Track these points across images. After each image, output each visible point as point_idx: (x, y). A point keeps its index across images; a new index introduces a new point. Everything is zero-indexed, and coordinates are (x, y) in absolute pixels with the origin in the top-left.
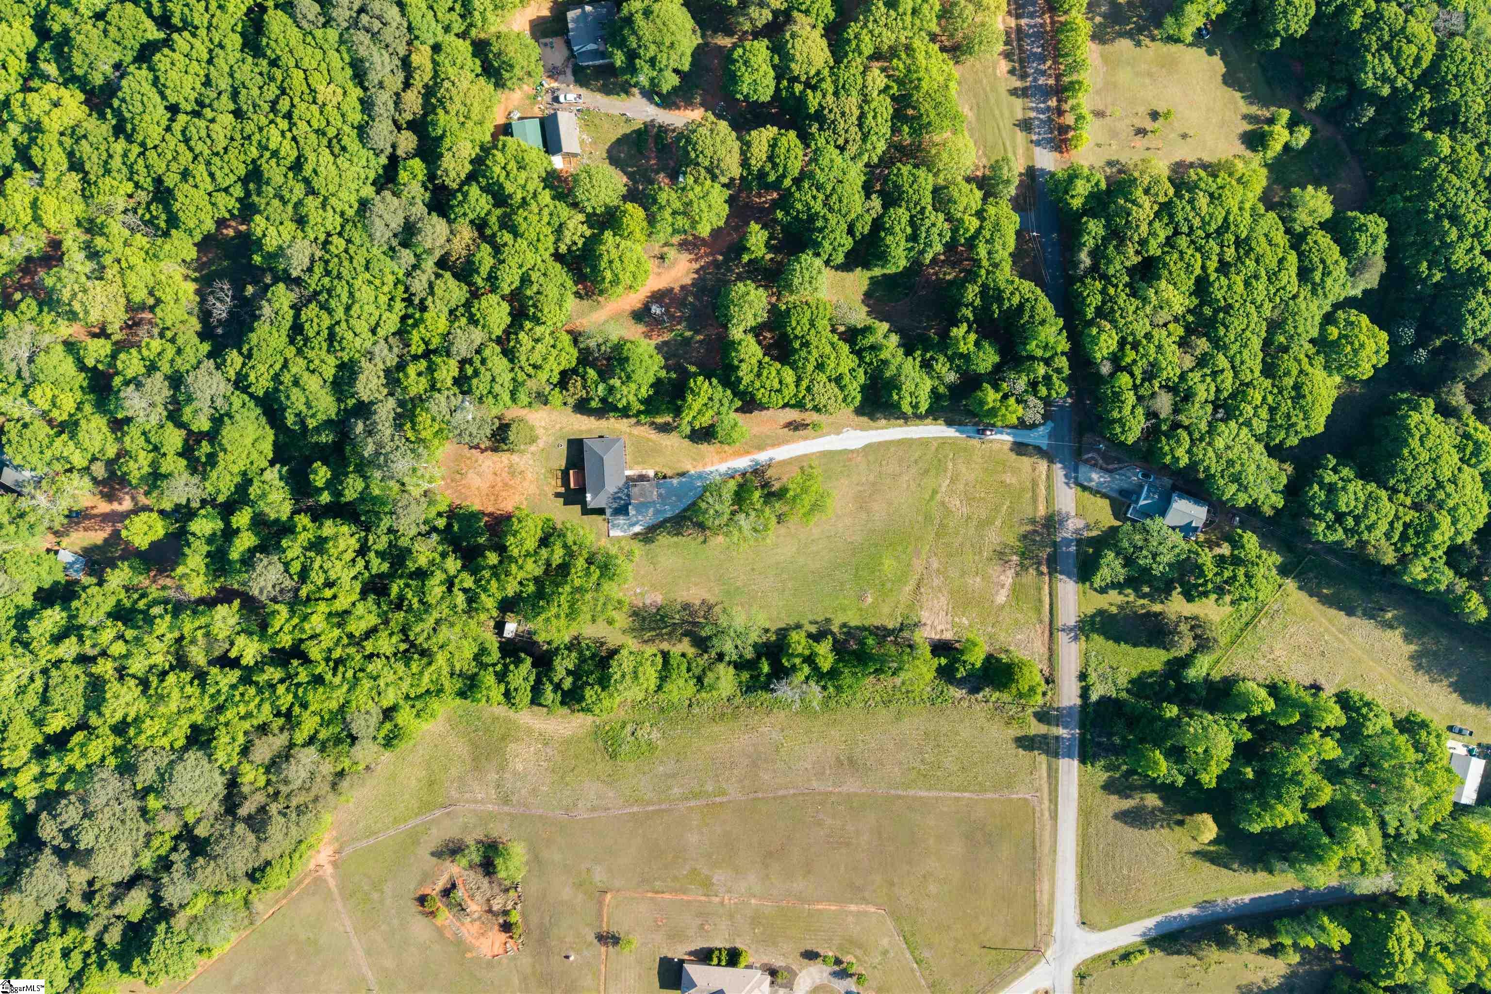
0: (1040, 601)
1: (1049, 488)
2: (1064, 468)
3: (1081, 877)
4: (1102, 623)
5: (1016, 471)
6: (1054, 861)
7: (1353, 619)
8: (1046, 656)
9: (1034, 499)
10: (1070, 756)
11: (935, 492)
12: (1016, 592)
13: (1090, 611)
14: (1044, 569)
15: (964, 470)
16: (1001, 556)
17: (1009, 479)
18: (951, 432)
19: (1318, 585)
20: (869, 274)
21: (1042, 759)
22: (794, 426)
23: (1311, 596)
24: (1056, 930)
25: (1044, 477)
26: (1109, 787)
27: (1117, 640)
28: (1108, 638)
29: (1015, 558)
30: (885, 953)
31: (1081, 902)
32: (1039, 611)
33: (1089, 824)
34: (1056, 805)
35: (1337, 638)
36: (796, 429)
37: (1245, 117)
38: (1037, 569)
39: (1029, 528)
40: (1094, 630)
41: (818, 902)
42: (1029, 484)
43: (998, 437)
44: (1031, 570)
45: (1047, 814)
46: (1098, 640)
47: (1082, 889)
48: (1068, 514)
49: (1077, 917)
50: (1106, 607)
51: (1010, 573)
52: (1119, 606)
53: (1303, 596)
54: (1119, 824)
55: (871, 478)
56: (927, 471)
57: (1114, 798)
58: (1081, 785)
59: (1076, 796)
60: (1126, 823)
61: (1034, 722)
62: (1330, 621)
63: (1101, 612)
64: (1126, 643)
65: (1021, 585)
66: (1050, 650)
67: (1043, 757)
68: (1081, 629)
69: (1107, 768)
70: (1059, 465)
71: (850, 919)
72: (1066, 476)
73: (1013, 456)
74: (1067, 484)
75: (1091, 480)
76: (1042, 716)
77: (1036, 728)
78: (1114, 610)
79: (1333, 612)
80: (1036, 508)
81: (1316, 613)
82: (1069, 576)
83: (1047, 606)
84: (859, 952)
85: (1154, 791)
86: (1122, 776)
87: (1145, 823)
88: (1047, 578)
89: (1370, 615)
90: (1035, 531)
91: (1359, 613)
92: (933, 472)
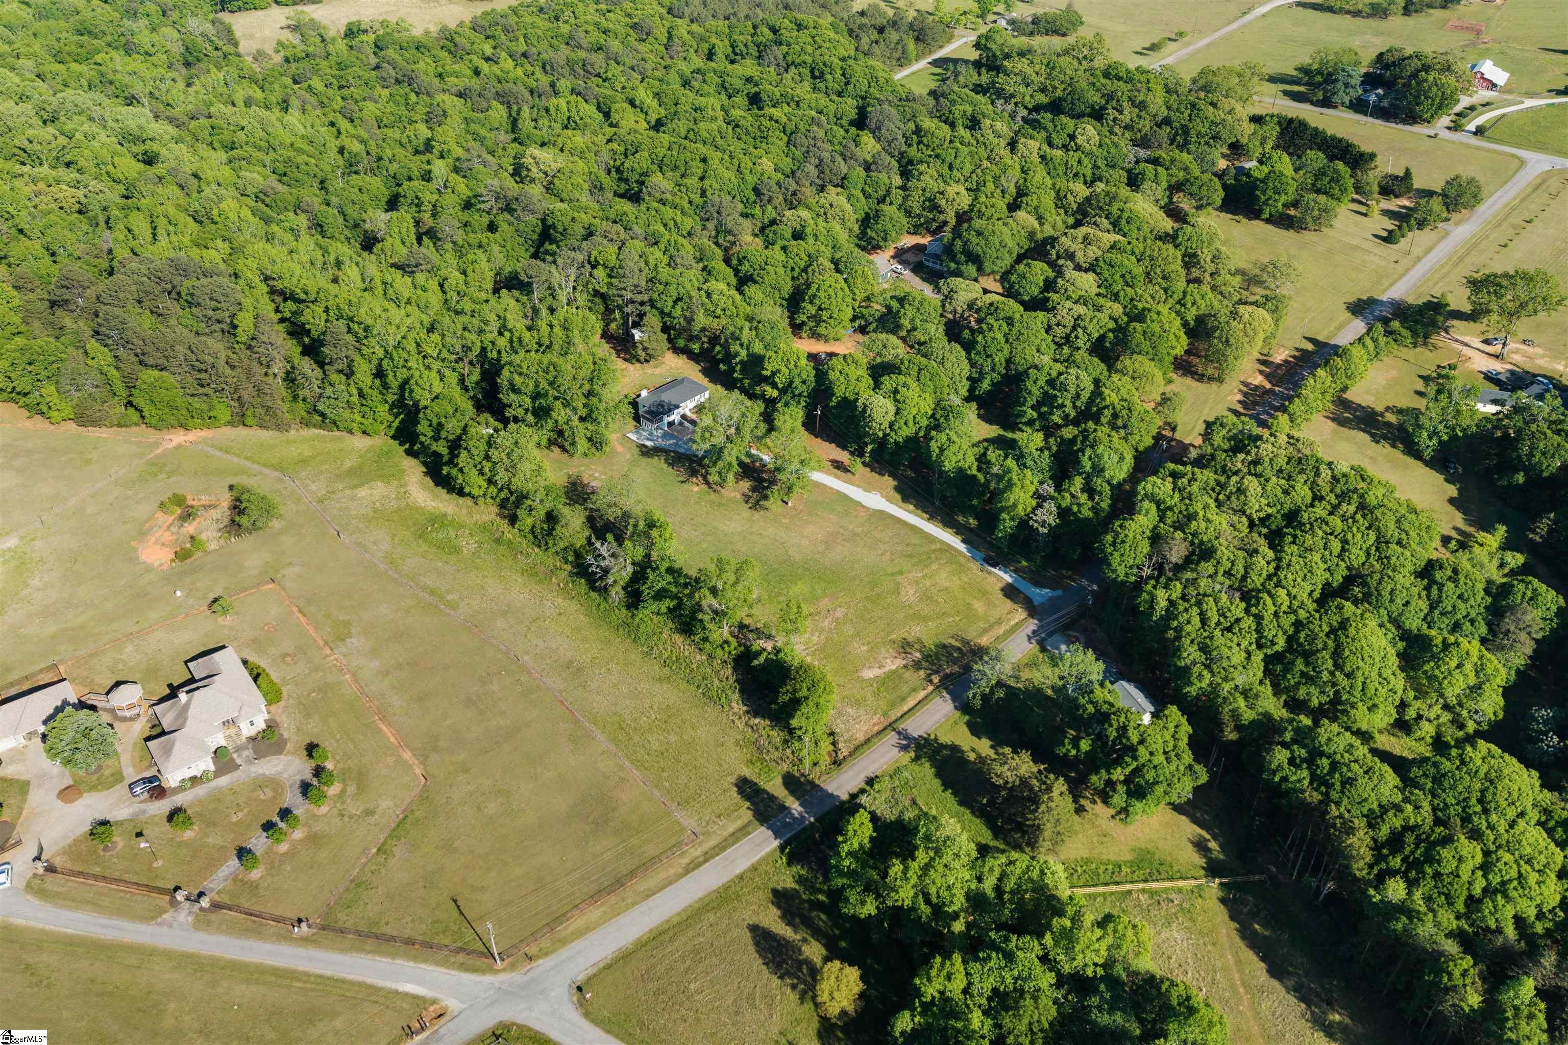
0: (904, 699)
1: (1009, 631)
2: (1039, 627)
3: (641, 945)
4: (946, 760)
5: (990, 604)
6: (634, 904)
7: (1276, 983)
8: (857, 743)
9: (986, 631)
10: (777, 835)
11: (901, 573)
12: (889, 680)
13: (945, 739)
14: (936, 679)
15: (944, 576)
16: (905, 646)
17: (979, 606)
18: (962, 547)
19: (1253, 915)
20: (1001, 432)
21: (745, 814)
22: (838, 466)
23: (1232, 918)
24: (543, 964)
25: (1013, 622)
26: (781, 898)
27: (946, 785)
28: (938, 775)
29: (918, 655)
30: (369, 812)
31: (608, 967)
32: (893, 705)
33: (716, 909)
34: (706, 861)
35: (1233, 987)
36: (838, 468)
37: (1456, 529)
38: (929, 675)
39: (957, 644)
40: (932, 759)
41: (389, 725)
43: (1001, 573)
44: (922, 673)
45: (686, 860)
46: (926, 770)
47: (624, 957)
48: (1006, 658)
49: (581, 978)
50: (966, 748)
51: (900, 662)
52: (979, 757)
53: (1221, 914)
54: (747, 936)
55: (858, 530)
56: (911, 556)
57: (775, 912)
58: (754, 868)
59: (738, 872)
60: (757, 944)
61: (779, 780)
62: (1238, 962)
63: (955, 749)
64: (955, 794)
65: (900, 677)
66: (868, 740)
67: (749, 814)
68: (919, 747)
69: (800, 880)
70: (1036, 623)
71: (390, 760)
72: (1035, 632)
73: (1000, 595)
74: (1029, 638)
75: (1056, 648)
76: (791, 782)
77: (775, 786)
78: (972, 757)
79: (1250, 956)
80: (980, 636)
81: (1224, 940)
82: (954, 700)
83: (906, 709)
84: (351, 789)
85: (826, 946)
86: (809, 901)
87: (779, 966)
88: (931, 688)
89: (1303, 994)
90: (959, 649)
91: (1291, 983)
92: (915, 560)
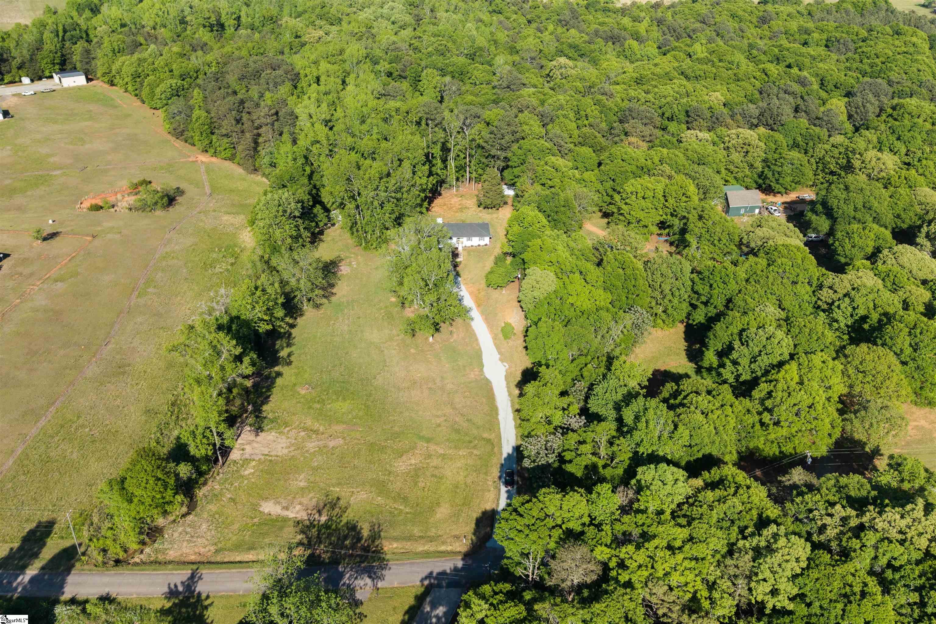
1: (426, 554)
2: (456, 569)
9: (410, 539)
11: (429, 440)
12: (273, 523)
14: (300, 552)
15: (459, 464)
16: (331, 505)
17: (443, 511)
25: (443, 548)
29: (324, 519)
32: (238, 547)
38: (300, 544)
39: (365, 533)
42: (433, 532)
43: (504, 498)
44: (300, 537)
48: (381, 578)
51: (303, 516)
65: (280, 527)
66: (170, 562)
68: (184, 603)
70: (460, 564)
72: (443, 573)
73: (476, 513)
74: (430, 576)
75: (434, 606)
80: (396, 540)
83: (239, 558)
88: (283, 556)
90: (359, 539)
